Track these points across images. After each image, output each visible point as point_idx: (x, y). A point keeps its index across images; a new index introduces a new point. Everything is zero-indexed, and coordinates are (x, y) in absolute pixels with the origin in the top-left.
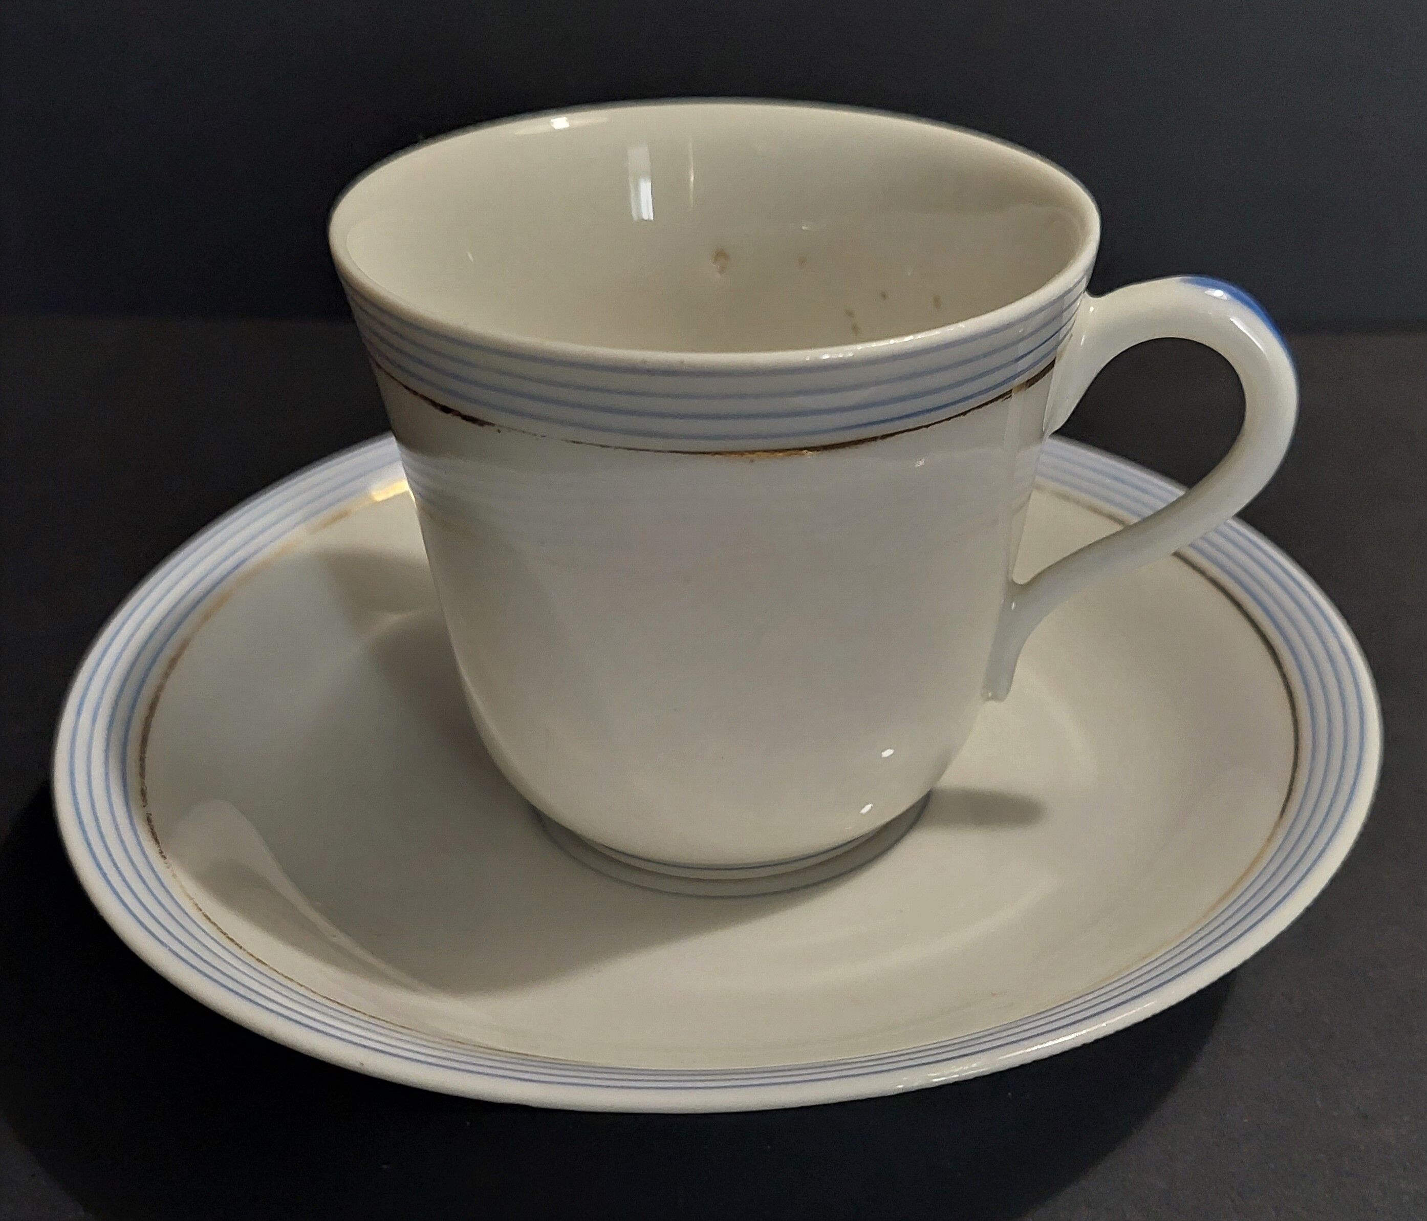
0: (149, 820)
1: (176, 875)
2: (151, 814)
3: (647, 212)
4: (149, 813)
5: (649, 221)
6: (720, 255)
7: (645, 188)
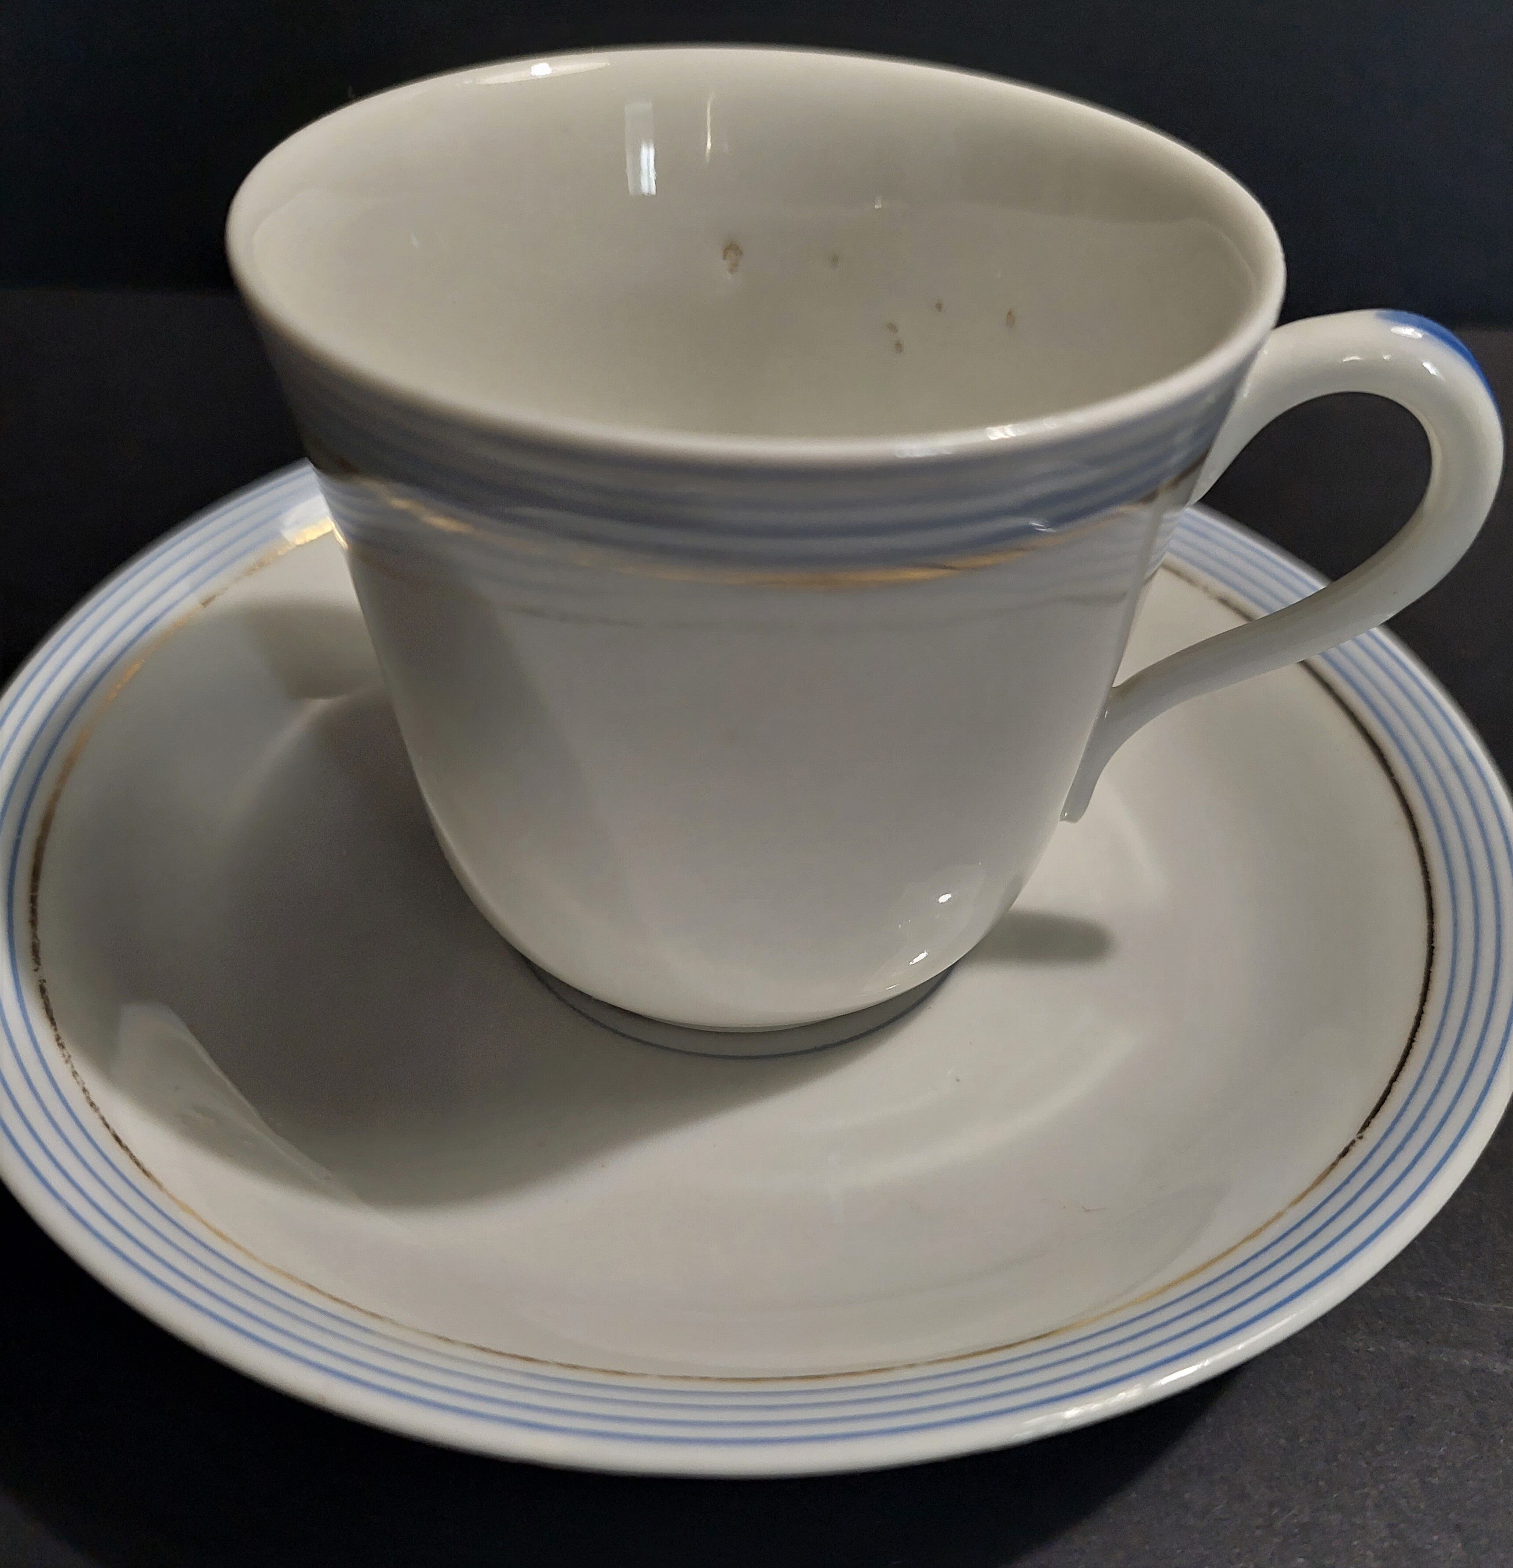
0: (42, 990)
1: (76, 1073)
2: (44, 981)
3: (648, 183)
4: (42, 979)
5: (650, 196)
6: (732, 249)
7: (648, 155)
